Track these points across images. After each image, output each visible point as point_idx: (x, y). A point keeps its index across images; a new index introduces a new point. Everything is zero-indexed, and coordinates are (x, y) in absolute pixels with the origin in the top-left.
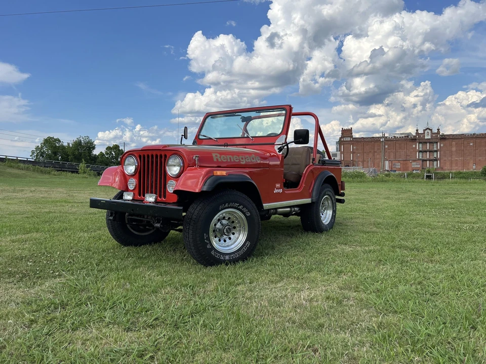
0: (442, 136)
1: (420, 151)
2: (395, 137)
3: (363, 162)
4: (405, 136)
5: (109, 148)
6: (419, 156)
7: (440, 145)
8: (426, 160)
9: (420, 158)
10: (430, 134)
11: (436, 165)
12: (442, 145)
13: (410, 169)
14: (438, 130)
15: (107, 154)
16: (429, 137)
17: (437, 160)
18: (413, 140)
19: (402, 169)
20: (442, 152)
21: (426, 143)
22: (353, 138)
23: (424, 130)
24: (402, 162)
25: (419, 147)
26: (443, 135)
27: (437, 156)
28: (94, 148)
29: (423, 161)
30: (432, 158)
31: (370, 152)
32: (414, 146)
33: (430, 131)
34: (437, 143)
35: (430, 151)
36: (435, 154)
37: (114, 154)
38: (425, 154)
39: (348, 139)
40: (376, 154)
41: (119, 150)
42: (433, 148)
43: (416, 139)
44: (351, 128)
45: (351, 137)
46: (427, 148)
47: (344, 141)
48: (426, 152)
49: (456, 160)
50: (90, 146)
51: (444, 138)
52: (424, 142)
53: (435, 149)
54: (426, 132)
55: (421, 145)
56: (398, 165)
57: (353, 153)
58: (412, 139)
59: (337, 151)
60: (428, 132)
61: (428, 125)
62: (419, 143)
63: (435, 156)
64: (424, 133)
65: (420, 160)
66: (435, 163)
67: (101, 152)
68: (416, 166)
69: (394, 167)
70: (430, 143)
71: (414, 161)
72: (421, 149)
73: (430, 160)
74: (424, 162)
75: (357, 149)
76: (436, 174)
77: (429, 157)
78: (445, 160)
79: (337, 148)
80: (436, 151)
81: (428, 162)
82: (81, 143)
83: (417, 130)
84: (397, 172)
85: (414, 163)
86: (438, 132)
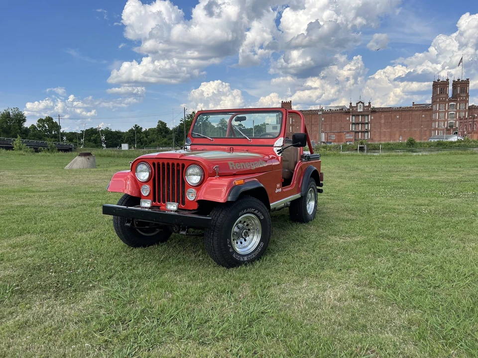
0: (372, 109)
1: (353, 124)
2: (330, 110)
4: (340, 109)
5: (40, 121)
6: (352, 128)
7: (371, 118)
8: (359, 132)
9: (353, 130)
10: (362, 107)
11: (367, 136)
12: (372, 118)
13: (344, 141)
14: (370, 103)
15: (40, 127)
16: (362, 110)
17: (367, 132)
18: (348, 112)
19: (337, 141)
20: (372, 124)
21: (359, 115)
23: (357, 104)
24: (337, 134)
25: (352, 119)
26: (374, 108)
27: (368, 128)
28: (24, 120)
29: (356, 132)
30: (363, 130)
31: (308, 124)
32: (348, 119)
33: (362, 105)
34: (368, 115)
35: (362, 124)
36: (366, 125)
37: (47, 126)
38: (357, 126)
40: (313, 126)
41: (53, 122)
42: (365, 120)
43: (349, 112)
44: (291, 101)
46: (359, 120)
48: (358, 124)
49: (385, 132)
50: (21, 119)
51: (374, 111)
52: (357, 115)
53: (366, 121)
54: (359, 105)
55: (354, 118)
56: (333, 137)
57: (292, 125)
58: (346, 112)
59: (277, 123)
60: (360, 106)
61: (360, 99)
62: (353, 116)
63: (366, 128)
64: (357, 106)
65: (353, 131)
66: (366, 134)
67: (33, 125)
68: (349, 138)
69: (330, 139)
70: (362, 115)
71: (348, 132)
72: (354, 122)
73: (361, 132)
74: (357, 134)
75: (296, 122)
76: (368, 145)
77: (361, 129)
78: (375, 132)
79: (277, 121)
80: (368, 123)
81: (360, 133)
82: (10, 115)
83: (351, 104)
84: (332, 143)
85: (348, 135)
86: (370, 106)
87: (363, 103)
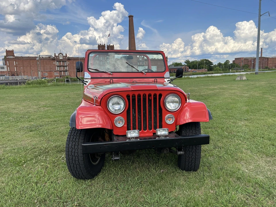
0: (68, 58)
1: (58, 66)
2: (42, 57)
3: (24, 72)
4: (48, 57)
6: (57, 69)
7: (68, 63)
8: (62, 71)
9: (58, 70)
10: (62, 56)
11: (67, 74)
12: (69, 63)
13: (54, 76)
14: (66, 54)
16: (62, 58)
17: (67, 71)
18: (54, 59)
19: (49, 76)
20: (69, 67)
21: (61, 61)
22: (15, 57)
23: (59, 54)
24: (48, 72)
25: (57, 63)
26: (69, 57)
27: (67, 69)
29: (61, 71)
30: (64, 70)
31: (28, 66)
32: (54, 63)
33: (62, 55)
34: (66, 61)
35: (63, 66)
36: (66, 67)
38: (60, 67)
39: (12, 57)
40: (31, 67)
42: (65, 64)
43: (55, 59)
44: (13, 50)
45: (14, 56)
46: (61, 64)
47: (8, 59)
48: (61, 66)
51: (69, 59)
52: (60, 61)
53: (66, 65)
54: (60, 55)
55: (58, 63)
56: (46, 74)
57: (16, 66)
58: (53, 59)
59: (4, 65)
60: (61, 56)
61: (60, 51)
62: (57, 61)
63: (66, 69)
64: (59, 56)
65: (58, 71)
66: (66, 72)
68: (57, 75)
69: (44, 75)
70: (62, 61)
71: (55, 71)
72: (58, 65)
73: (63, 71)
74: (61, 72)
75: (19, 64)
77: (63, 69)
78: (71, 71)
79: (3, 63)
80: (66, 66)
81: (62, 72)
83: (55, 54)
84: (47, 78)
85: (55, 73)
86: (66, 56)
87: (62, 54)
